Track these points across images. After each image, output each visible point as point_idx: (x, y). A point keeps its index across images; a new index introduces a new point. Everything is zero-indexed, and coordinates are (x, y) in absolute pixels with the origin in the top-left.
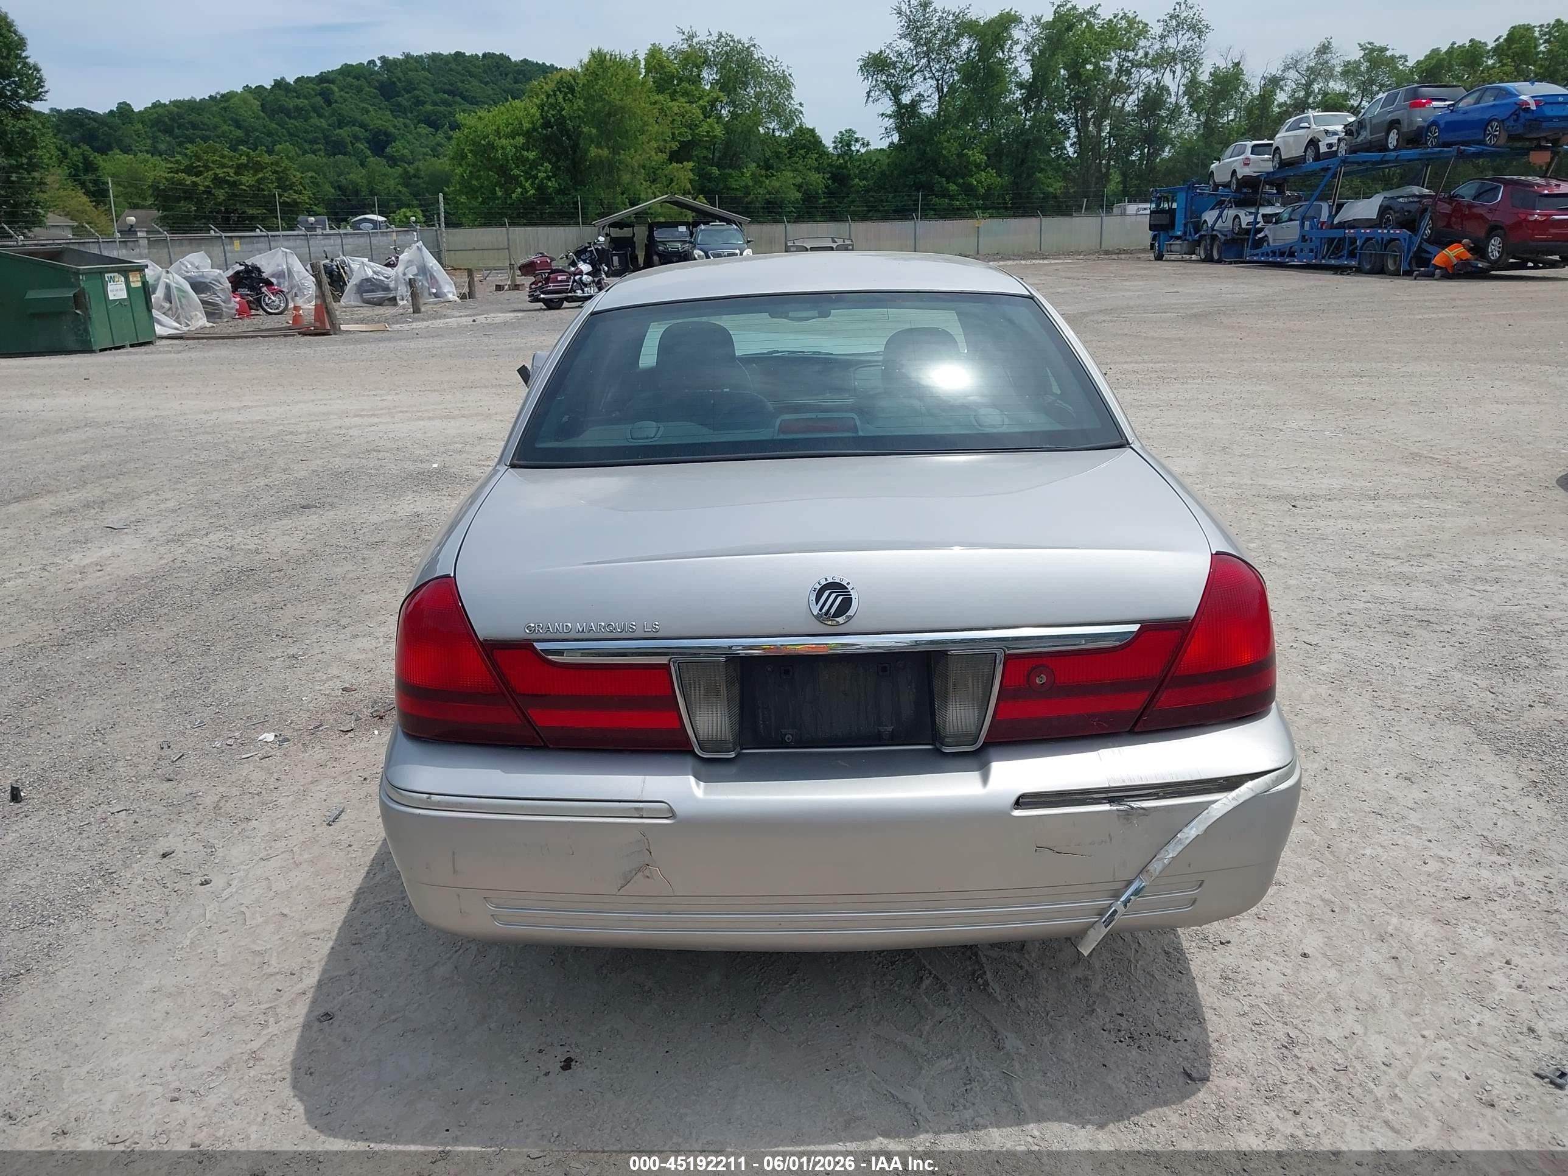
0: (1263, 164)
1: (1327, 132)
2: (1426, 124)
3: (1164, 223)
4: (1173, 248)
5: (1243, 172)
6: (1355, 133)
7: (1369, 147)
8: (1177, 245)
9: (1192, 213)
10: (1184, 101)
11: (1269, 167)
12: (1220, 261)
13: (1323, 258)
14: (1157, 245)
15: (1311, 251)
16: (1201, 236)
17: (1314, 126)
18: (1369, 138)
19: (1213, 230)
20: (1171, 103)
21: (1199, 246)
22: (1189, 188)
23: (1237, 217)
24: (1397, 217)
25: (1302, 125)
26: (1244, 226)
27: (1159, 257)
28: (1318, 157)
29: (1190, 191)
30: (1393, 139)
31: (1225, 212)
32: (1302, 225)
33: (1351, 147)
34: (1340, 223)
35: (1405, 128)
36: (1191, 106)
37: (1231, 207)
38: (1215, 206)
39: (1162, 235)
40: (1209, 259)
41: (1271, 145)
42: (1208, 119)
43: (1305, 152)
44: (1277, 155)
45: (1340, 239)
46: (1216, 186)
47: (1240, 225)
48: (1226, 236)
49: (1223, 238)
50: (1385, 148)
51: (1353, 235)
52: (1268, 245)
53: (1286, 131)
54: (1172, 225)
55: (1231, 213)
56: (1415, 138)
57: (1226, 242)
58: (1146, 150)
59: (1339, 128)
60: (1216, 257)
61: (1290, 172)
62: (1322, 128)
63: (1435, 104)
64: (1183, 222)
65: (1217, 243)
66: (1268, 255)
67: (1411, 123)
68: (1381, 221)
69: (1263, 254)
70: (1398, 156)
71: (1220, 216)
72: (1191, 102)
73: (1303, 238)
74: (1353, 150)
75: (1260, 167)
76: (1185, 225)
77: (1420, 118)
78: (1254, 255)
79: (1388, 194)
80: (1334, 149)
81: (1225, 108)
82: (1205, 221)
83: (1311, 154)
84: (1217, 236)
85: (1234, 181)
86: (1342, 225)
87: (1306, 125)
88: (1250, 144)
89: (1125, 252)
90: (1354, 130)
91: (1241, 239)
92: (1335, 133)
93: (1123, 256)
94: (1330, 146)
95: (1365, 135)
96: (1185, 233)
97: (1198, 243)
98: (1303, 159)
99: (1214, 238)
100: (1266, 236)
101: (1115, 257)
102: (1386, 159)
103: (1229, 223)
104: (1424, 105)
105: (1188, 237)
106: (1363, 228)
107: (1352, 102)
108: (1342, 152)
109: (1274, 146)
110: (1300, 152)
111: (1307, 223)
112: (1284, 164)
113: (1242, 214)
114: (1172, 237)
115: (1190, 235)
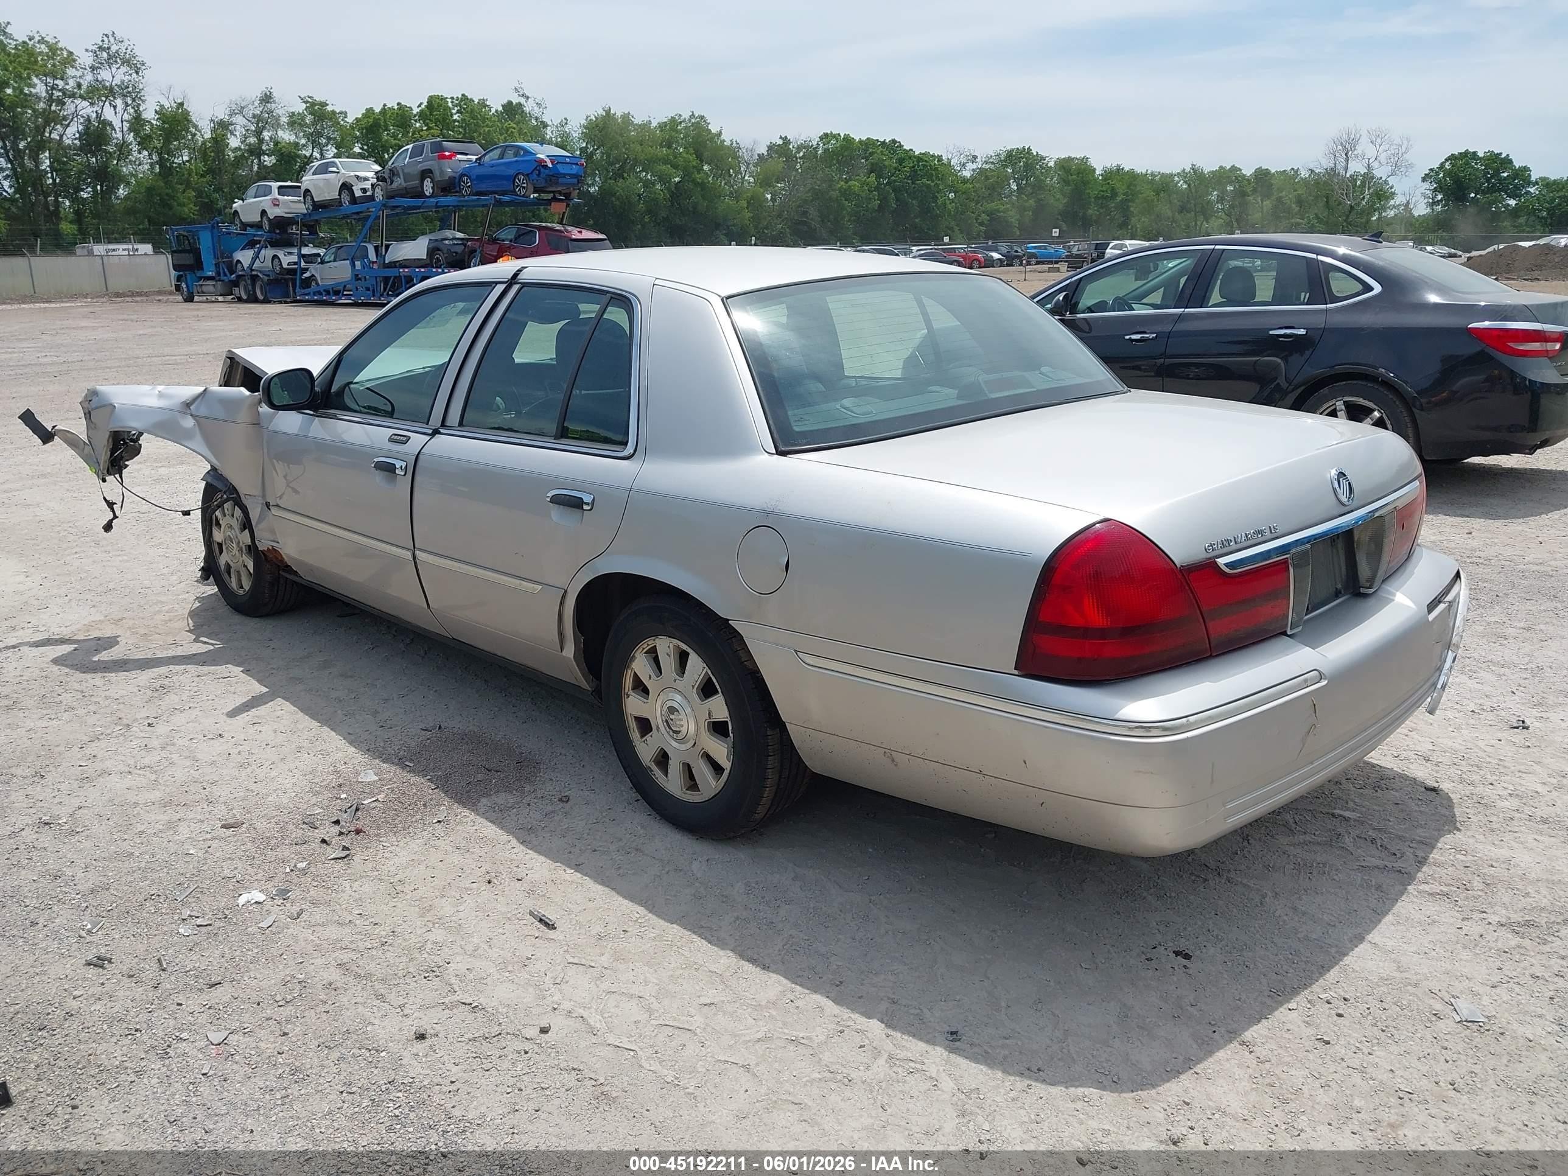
0: (293, 205)
1: (358, 177)
2: (457, 175)
3: (188, 262)
4: (204, 289)
5: (273, 212)
6: (388, 180)
7: (405, 193)
8: (209, 286)
9: (222, 254)
10: (130, 137)
11: (302, 208)
12: (266, 301)
13: (382, 295)
14: (184, 285)
15: (368, 289)
16: (239, 277)
17: (343, 171)
18: (404, 185)
19: (252, 270)
20: (117, 138)
21: (237, 286)
22: (213, 227)
23: (275, 257)
24: (446, 258)
25: (331, 169)
26: (285, 266)
27: (190, 299)
28: (354, 200)
29: (215, 231)
30: (428, 187)
31: (263, 251)
32: (353, 265)
33: (387, 192)
34: (390, 262)
35: (438, 178)
36: (139, 144)
37: (266, 247)
38: (246, 245)
39: (188, 277)
40: (252, 299)
41: (299, 187)
42: (161, 159)
43: (340, 195)
44: (309, 198)
45: (395, 277)
46: (245, 226)
47: (281, 264)
48: (268, 276)
49: (266, 278)
50: (421, 195)
51: (408, 274)
52: (317, 284)
53: (313, 174)
54: (199, 265)
55: (269, 252)
56: (449, 187)
57: (271, 282)
58: (99, 187)
59: (371, 175)
60: (261, 297)
61: (321, 214)
62: (352, 174)
63: (459, 157)
64: (214, 262)
65: (258, 284)
66: (320, 293)
67: (442, 172)
68: (431, 261)
69: (314, 294)
70: (437, 202)
71: (256, 257)
72: (138, 140)
73: (357, 277)
74: (390, 195)
75: (290, 208)
76: (217, 265)
77: (449, 169)
78: (306, 294)
79: (433, 237)
80: (368, 193)
81: (178, 149)
82: (238, 261)
83: (345, 198)
84: (258, 276)
85: (265, 221)
86: (394, 265)
87: (334, 169)
88: (275, 185)
89: (139, 294)
90: (387, 177)
91: (285, 279)
92: (366, 179)
93: (138, 299)
94: (364, 190)
95: (399, 183)
96: (218, 274)
97: (235, 284)
98: (339, 202)
99: (254, 278)
100: (313, 275)
101: (128, 299)
102: (425, 205)
103: (268, 264)
104: (450, 157)
105: (222, 278)
106: (417, 267)
107: (304, 152)
108: (379, 195)
109: (303, 189)
110: (335, 195)
111: (358, 264)
112: (317, 206)
113: (280, 254)
114: (200, 278)
115: (225, 275)
